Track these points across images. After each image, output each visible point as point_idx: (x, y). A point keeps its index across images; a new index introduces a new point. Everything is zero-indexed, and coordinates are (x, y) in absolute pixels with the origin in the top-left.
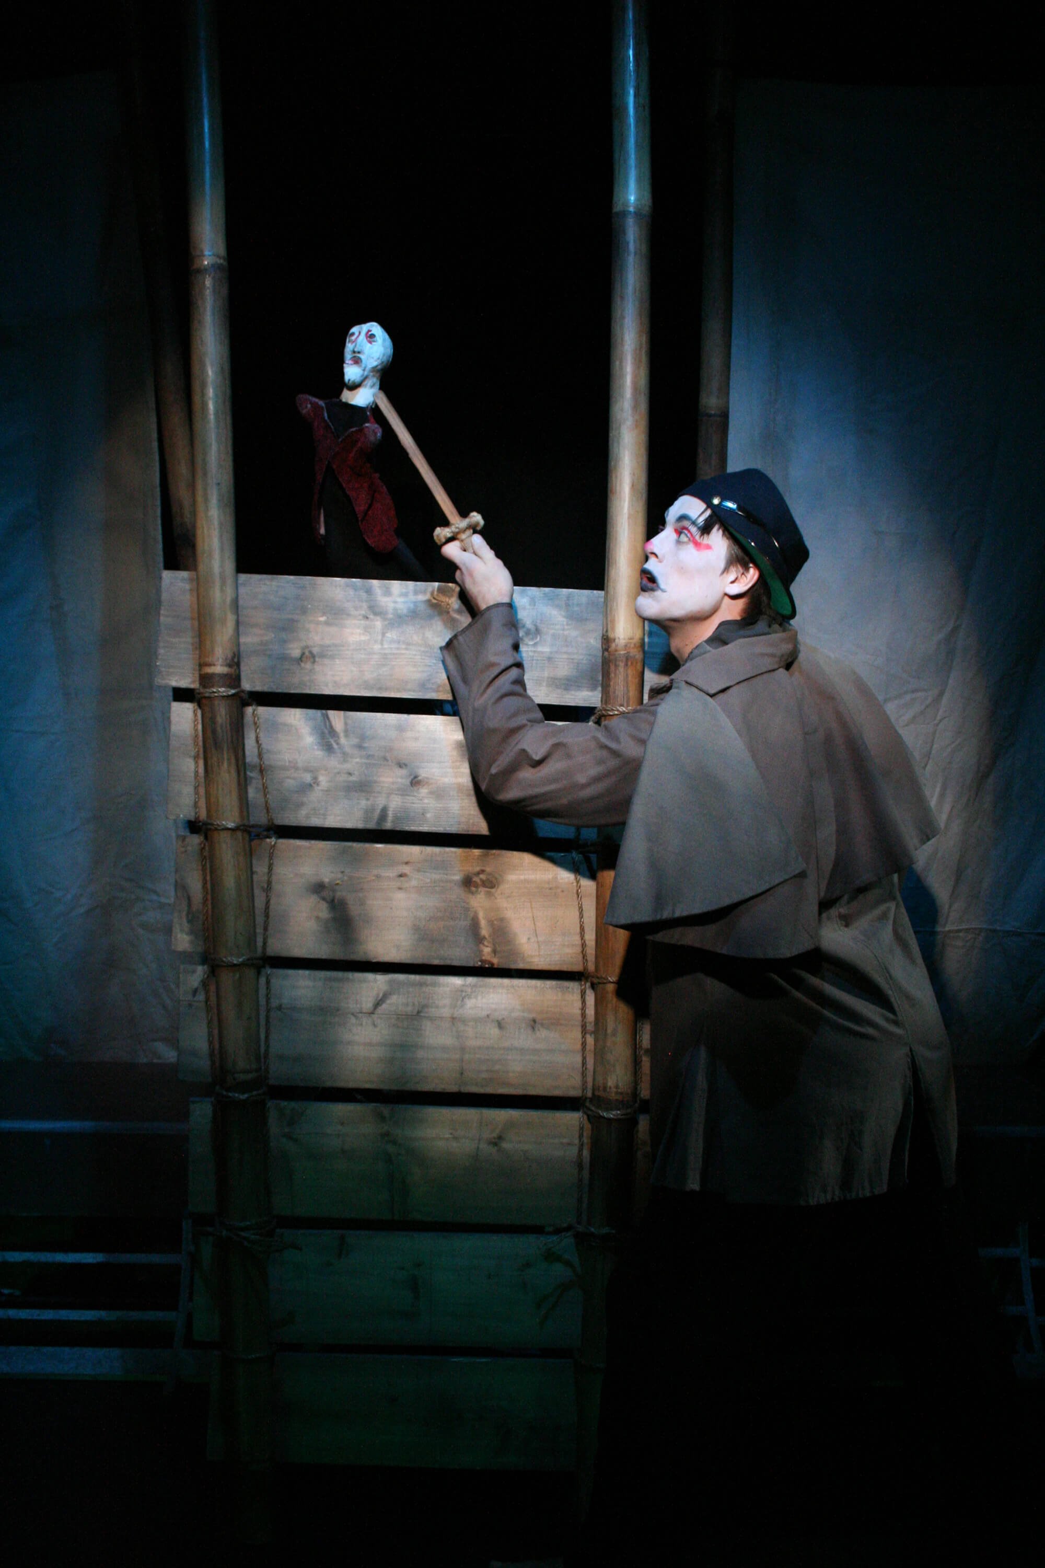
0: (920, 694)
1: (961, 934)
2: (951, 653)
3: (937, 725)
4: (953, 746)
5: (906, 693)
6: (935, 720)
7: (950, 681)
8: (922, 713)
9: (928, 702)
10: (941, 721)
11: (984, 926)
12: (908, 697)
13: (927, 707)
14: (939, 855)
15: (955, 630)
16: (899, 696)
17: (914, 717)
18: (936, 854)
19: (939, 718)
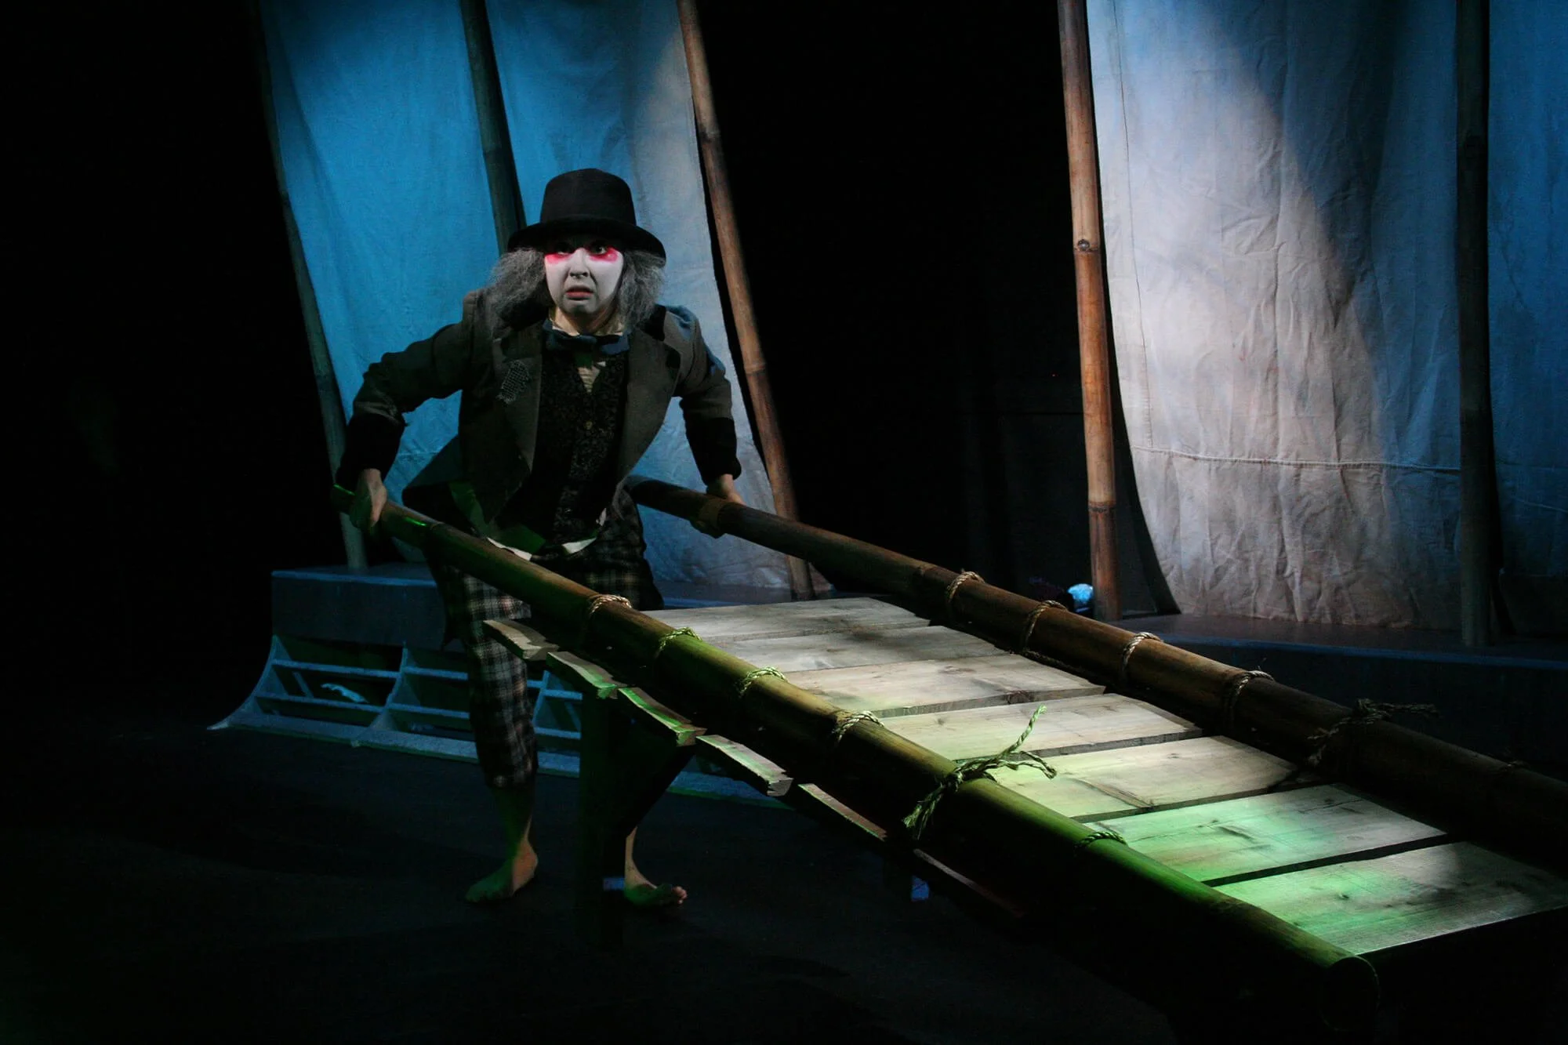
0: (1252, 221)
1: (1361, 470)
2: (1276, 180)
3: (1278, 250)
4: (1296, 270)
5: (1240, 221)
6: (1273, 246)
7: (1282, 207)
8: (1258, 239)
9: (1262, 228)
10: (1280, 246)
11: (1385, 463)
12: (1244, 224)
13: (1261, 234)
14: (1311, 383)
15: (1276, 156)
16: (1234, 225)
17: (1252, 244)
18: (1308, 383)
19: (1278, 242)
